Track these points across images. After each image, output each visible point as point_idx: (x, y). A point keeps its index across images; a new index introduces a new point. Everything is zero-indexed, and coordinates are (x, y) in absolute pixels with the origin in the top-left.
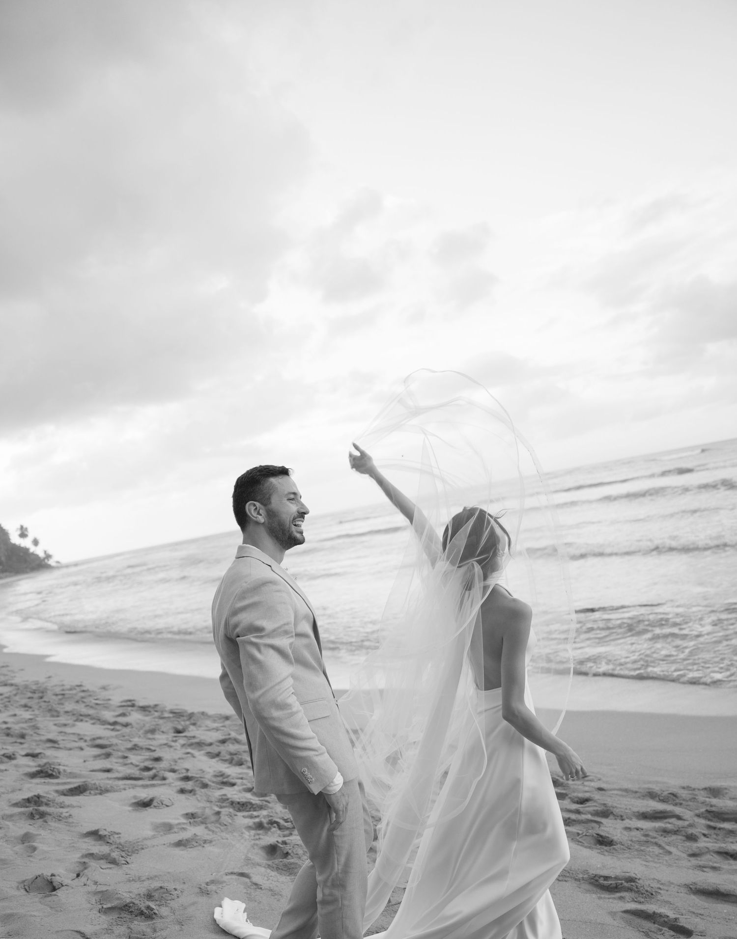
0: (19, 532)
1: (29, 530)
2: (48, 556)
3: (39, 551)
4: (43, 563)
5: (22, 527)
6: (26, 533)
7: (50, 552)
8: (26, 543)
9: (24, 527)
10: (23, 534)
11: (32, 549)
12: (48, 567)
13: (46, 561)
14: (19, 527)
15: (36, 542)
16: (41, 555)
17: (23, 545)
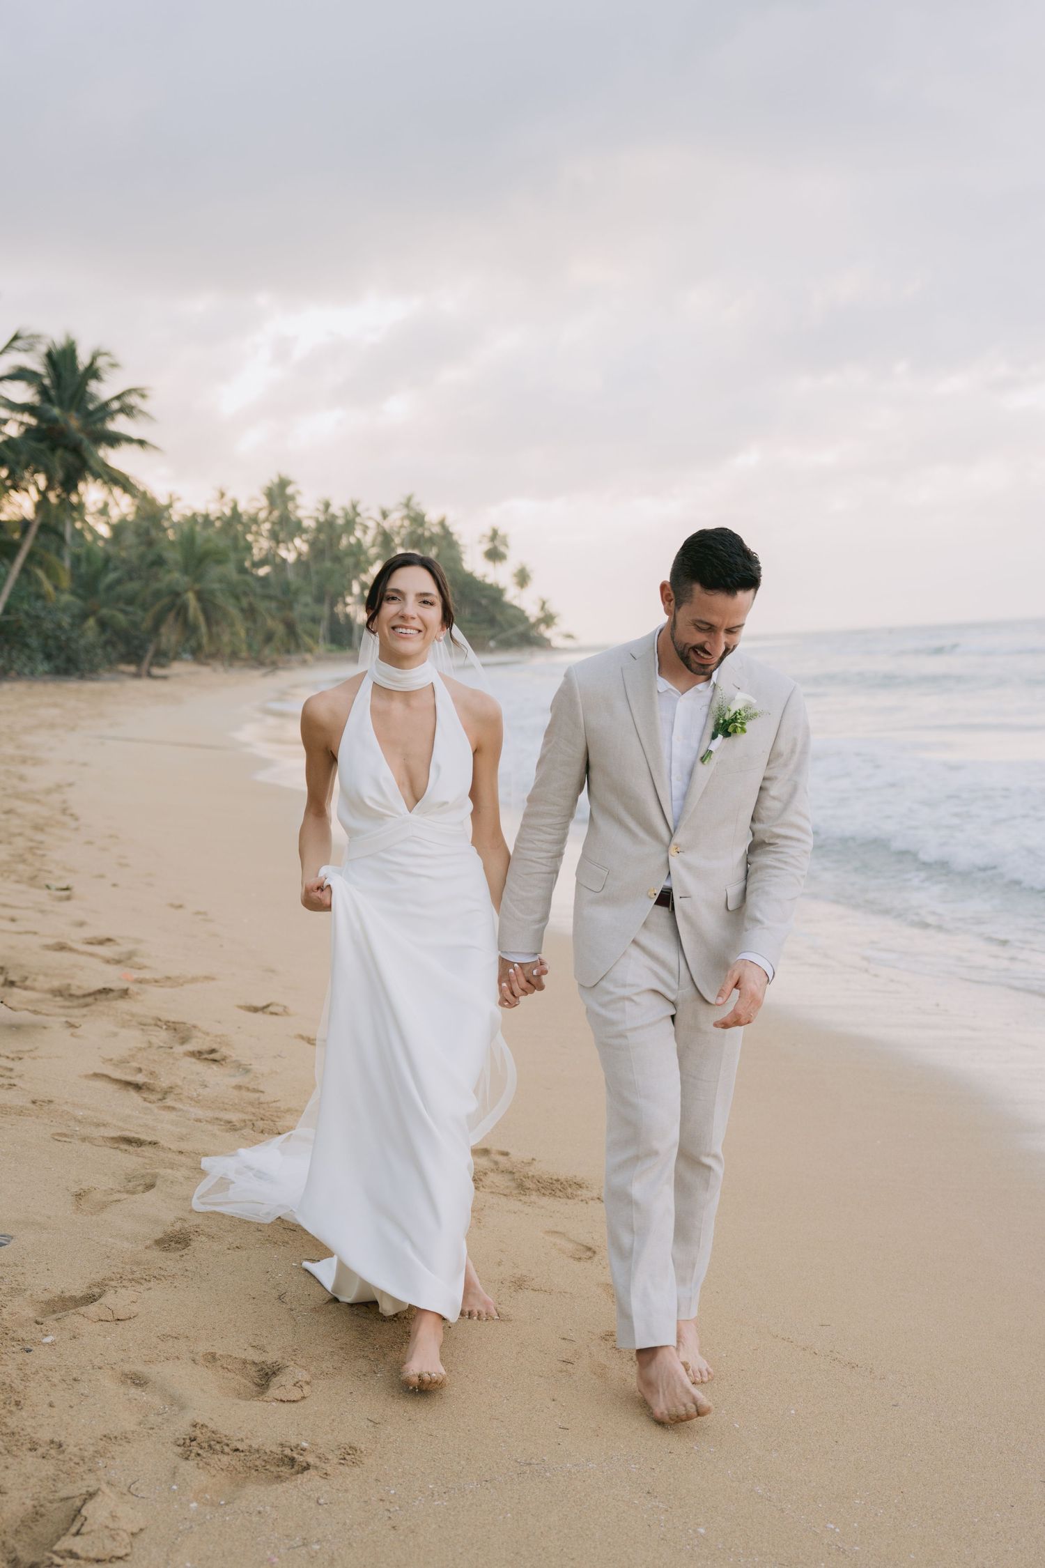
0: (486, 546)
1: (512, 541)
2: (548, 620)
3: (526, 601)
4: (533, 633)
5: (494, 535)
6: (502, 549)
7: (553, 608)
8: (498, 575)
9: (500, 533)
10: (494, 555)
11: (513, 595)
12: (540, 643)
13: (542, 628)
14: (489, 533)
15: (523, 578)
16: (533, 612)
17: (489, 580)
